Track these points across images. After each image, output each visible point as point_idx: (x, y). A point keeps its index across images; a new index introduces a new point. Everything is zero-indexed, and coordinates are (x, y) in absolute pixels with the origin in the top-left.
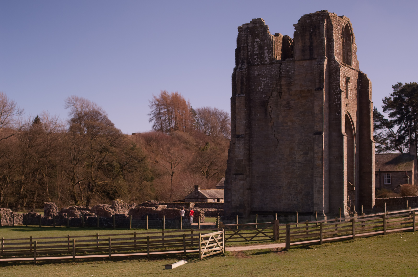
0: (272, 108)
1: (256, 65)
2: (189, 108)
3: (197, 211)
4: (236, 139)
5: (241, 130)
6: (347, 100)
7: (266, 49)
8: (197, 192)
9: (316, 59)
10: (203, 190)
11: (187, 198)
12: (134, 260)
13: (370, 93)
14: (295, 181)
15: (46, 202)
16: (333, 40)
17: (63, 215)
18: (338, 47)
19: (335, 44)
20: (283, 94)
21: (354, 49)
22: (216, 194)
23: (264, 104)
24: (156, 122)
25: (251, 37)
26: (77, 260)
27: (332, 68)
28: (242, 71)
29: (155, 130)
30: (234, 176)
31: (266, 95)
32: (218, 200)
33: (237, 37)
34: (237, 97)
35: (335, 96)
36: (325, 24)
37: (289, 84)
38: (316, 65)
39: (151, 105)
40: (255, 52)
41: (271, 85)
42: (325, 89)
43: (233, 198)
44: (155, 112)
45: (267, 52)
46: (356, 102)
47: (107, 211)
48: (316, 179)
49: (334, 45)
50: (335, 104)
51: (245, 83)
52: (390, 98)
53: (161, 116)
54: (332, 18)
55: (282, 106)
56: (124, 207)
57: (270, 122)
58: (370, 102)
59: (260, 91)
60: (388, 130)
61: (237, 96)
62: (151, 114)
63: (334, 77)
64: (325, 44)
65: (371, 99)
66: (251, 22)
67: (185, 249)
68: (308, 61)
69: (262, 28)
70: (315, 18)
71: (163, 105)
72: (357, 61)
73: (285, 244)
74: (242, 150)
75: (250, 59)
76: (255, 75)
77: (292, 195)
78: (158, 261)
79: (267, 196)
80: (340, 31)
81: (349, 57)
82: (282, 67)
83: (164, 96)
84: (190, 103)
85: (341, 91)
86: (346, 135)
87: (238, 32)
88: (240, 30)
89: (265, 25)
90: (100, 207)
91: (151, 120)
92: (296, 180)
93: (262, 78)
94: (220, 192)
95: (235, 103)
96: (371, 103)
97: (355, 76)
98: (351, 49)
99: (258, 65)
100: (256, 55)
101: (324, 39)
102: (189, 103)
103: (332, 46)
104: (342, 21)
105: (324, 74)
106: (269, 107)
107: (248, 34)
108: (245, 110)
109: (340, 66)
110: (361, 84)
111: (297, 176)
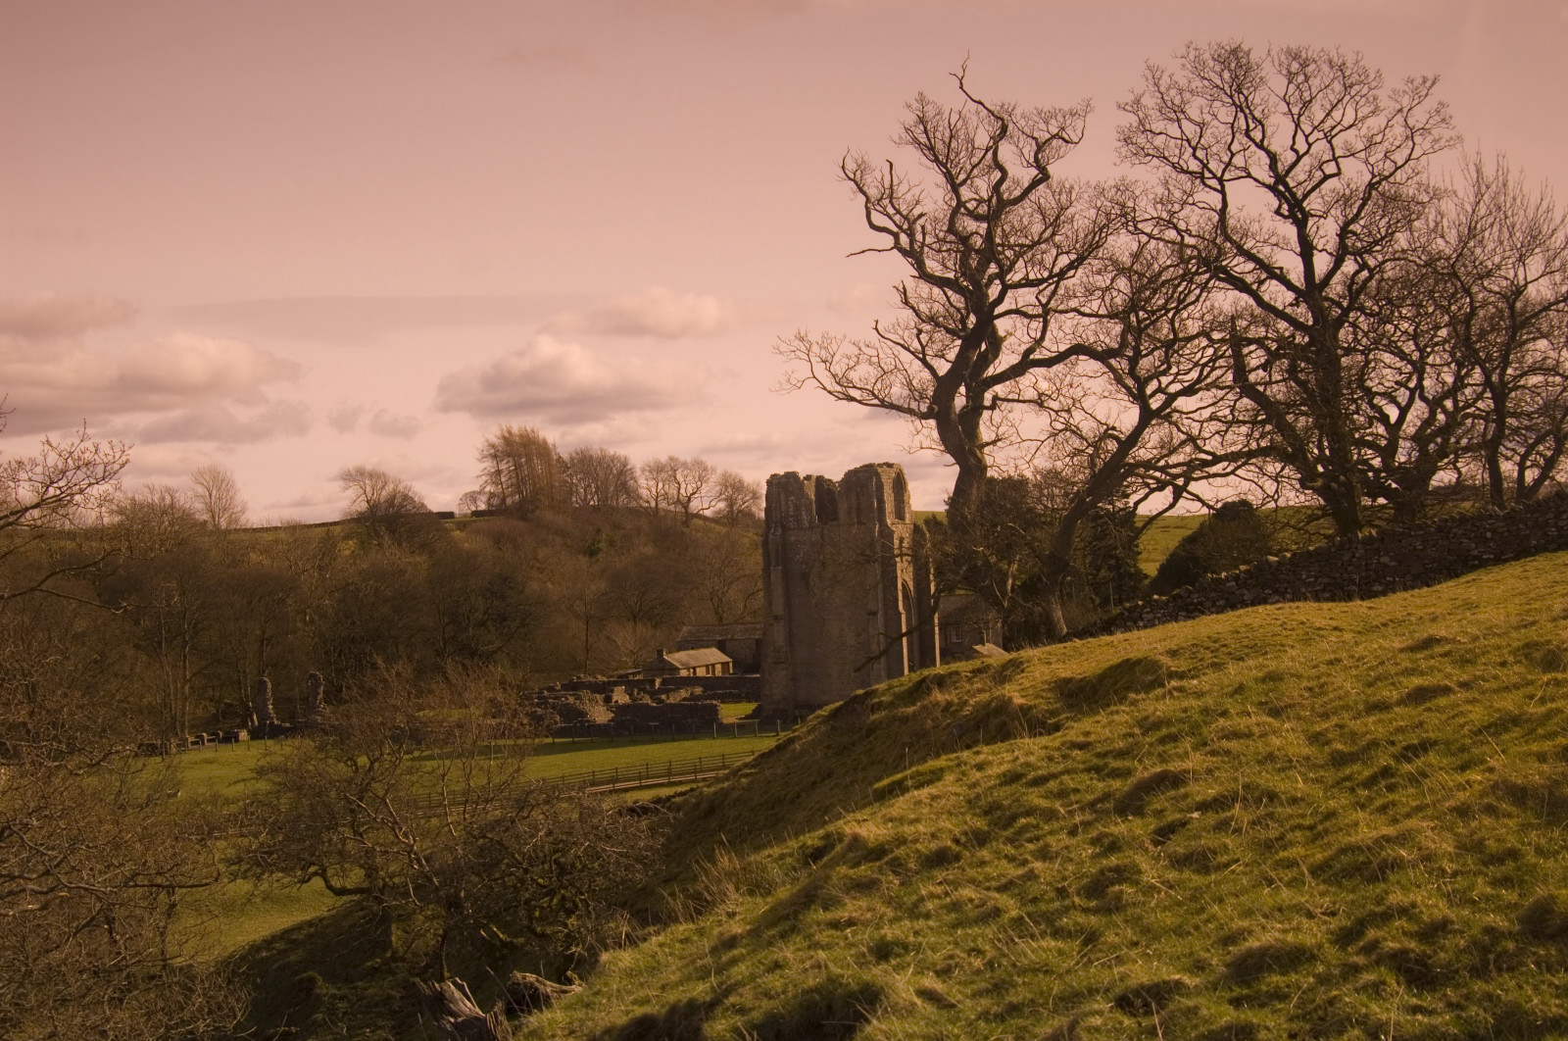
0: (815, 582)
1: (792, 529)
2: (554, 457)
4: (774, 620)
5: (779, 608)
6: (902, 566)
7: (804, 510)
8: (661, 660)
9: (865, 523)
10: (670, 656)
11: (646, 670)
16: (884, 500)
18: (889, 505)
20: (827, 565)
21: (907, 496)
24: (493, 490)
25: (784, 494)
27: (884, 533)
28: (776, 537)
29: (493, 504)
30: (774, 665)
31: (807, 565)
36: (873, 481)
38: (866, 531)
39: (480, 457)
40: (790, 514)
41: (812, 554)
44: (489, 470)
45: (805, 514)
46: (911, 561)
49: (885, 505)
51: (780, 552)
53: (502, 477)
54: (881, 470)
55: (826, 580)
57: (813, 598)
59: (799, 561)
61: (772, 568)
63: (887, 543)
64: (876, 506)
66: (783, 474)
69: (797, 484)
70: (861, 474)
71: (503, 455)
72: (911, 508)
74: (782, 633)
75: (783, 521)
76: (792, 541)
80: (891, 485)
81: (901, 509)
82: (824, 532)
84: (555, 447)
87: (768, 484)
88: (771, 481)
93: (801, 546)
95: (770, 577)
97: (909, 531)
98: (903, 498)
99: (795, 529)
100: (791, 517)
101: (874, 501)
103: (883, 507)
104: (892, 470)
106: (811, 581)
107: (779, 490)
108: (783, 585)
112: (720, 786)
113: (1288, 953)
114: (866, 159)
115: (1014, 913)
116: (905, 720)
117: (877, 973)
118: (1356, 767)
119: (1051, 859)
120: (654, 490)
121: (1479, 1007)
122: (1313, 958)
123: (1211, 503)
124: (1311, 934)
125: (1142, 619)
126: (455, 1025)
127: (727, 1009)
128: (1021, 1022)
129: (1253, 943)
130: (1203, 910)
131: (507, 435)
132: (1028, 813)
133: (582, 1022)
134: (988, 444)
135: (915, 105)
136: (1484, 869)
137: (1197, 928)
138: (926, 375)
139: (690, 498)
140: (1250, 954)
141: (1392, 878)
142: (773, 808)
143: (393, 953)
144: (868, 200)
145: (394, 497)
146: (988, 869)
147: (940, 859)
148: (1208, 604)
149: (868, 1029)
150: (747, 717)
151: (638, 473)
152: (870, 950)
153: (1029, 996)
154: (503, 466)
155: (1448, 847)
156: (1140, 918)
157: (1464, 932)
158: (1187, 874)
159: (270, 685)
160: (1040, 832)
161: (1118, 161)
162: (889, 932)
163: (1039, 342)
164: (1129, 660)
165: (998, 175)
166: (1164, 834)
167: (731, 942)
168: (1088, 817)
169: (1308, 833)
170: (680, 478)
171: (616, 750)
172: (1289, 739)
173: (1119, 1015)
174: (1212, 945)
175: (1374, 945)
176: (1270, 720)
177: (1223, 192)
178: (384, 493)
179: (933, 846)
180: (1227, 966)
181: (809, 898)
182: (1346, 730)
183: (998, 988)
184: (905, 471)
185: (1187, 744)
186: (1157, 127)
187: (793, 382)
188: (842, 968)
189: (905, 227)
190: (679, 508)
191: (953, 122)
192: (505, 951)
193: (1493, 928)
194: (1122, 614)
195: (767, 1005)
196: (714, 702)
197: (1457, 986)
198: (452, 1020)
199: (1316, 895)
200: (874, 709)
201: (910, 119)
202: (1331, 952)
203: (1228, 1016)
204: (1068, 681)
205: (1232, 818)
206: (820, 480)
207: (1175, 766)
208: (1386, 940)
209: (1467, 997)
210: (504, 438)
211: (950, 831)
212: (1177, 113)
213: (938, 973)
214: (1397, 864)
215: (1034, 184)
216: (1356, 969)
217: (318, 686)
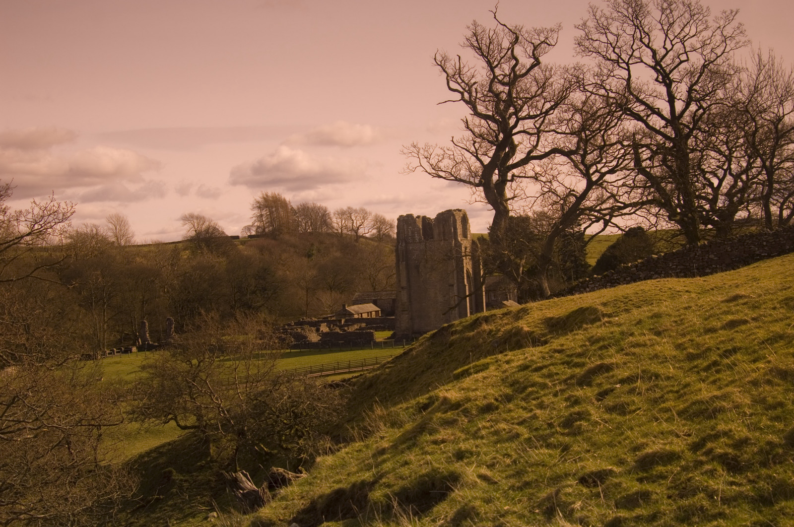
2: (290, 208)
4: (401, 288)
5: (404, 283)
6: (466, 261)
9: (447, 239)
10: (349, 307)
11: (337, 315)
16: (457, 228)
18: (460, 230)
20: (428, 261)
23: (417, 267)
24: (259, 225)
25: (406, 224)
27: (457, 245)
28: (402, 247)
29: (259, 232)
30: (402, 312)
31: (418, 261)
35: (460, 262)
36: (451, 218)
38: (448, 244)
39: (252, 208)
41: (421, 255)
43: (402, 325)
44: (257, 215)
45: (417, 235)
49: (457, 231)
51: (405, 255)
53: (263, 218)
54: (455, 213)
55: (428, 269)
57: (421, 278)
59: (414, 259)
63: (458, 249)
64: (453, 231)
66: (405, 215)
68: (443, 241)
69: (412, 220)
70: (445, 215)
71: (264, 207)
75: (406, 239)
76: (410, 249)
80: (460, 221)
81: (466, 232)
84: (290, 202)
86: (467, 284)
88: (399, 219)
93: (415, 252)
95: (399, 267)
97: (470, 244)
98: (467, 227)
100: (410, 237)
101: (452, 228)
104: (461, 212)
105: (453, 249)
106: (420, 269)
107: (403, 223)
108: (406, 271)
109: (461, 242)
112: (375, 373)
113: (667, 455)
114: (446, 54)
115: (526, 436)
116: (469, 339)
117: (457, 466)
118: (699, 361)
119: (545, 408)
120: (340, 224)
121: (765, 482)
122: (679, 458)
123: (623, 228)
124: (678, 445)
125: (588, 287)
126: (243, 494)
127: (381, 485)
128: (531, 491)
129: (649, 450)
130: (622, 433)
131: (265, 196)
132: (533, 385)
133: (308, 492)
134: (509, 199)
135: (472, 27)
136: (766, 412)
137: (620, 443)
138: (478, 164)
139: (358, 228)
140: (647, 456)
141: (720, 417)
142: (402, 384)
143: (211, 458)
144: (448, 76)
145: (209, 229)
146: (512, 414)
147: (488, 409)
148: (622, 279)
149: (453, 495)
150: (388, 338)
151: (332, 215)
152: (454, 455)
153: (535, 477)
154: (264, 212)
155: (748, 401)
156: (591, 438)
157: (756, 444)
158: (614, 416)
159: (147, 324)
160: (539, 395)
161: (575, 55)
162: (463, 446)
163: (535, 147)
164: (582, 308)
165: (514, 62)
166: (602, 395)
167: (383, 452)
168: (563, 387)
169: (676, 395)
170: (353, 218)
171: (322, 355)
172: (665, 347)
173: (581, 487)
174: (628, 451)
175: (711, 451)
176: (655, 337)
177: (628, 70)
178: (204, 227)
179: (485, 402)
180: (636, 462)
181: (421, 429)
182: (694, 342)
183: (519, 474)
184: (467, 213)
185: (612, 351)
186: (595, 37)
187: (411, 168)
188: (439, 464)
189: (467, 89)
190: (353, 233)
191: (491, 35)
192: (267, 457)
193: (771, 442)
194: (578, 285)
195: (401, 483)
196: (372, 331)
197: (753, 472)
198: (241, 492)
199: (680, 426)
200: (453, 333)
201: (469, 34)
202: (689, 455)
203: (636, 487)
204: (551, 319)
205: (636, 387)
206: (424, 218)
207: (607, 361)
208: (717, 448)
209: (758, 477)
210: (264, 198)
211: (493, 395)
212: (605, 30)
213: (488, 467)
214: (722, 410)
215: (532, 67)
216: (702, 463)
217: (171, 324)
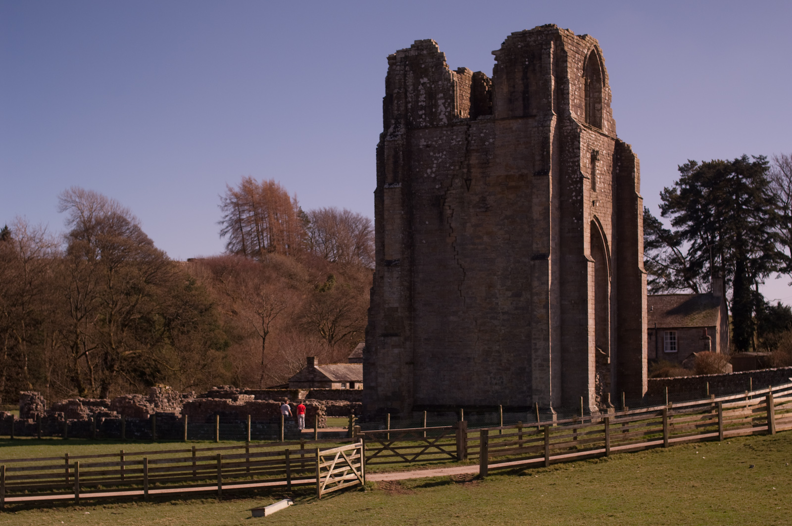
0: (453, 210)
1: (421, 128)
2: (295, 210)
3: (311, 405)
4: (386, 268)
5: (394, 252)
6: (594, 193)
7: (441, 98)
8: (311, 369)
9: (535, 116)
10: (323, 366)
11: (293, 382)
12: (193, 500)
13: (636, 181)
14: (498, 347)
15: (24, 391)
16: (568, 80)
17: (56, 416)
18: (576, 93)
19: (570, 88)
20: (473, 183)
21: (607, 98)
22: (348, 373)
23: (438, 202)
24: (232, 236)
25: (412, 75)
26: (83, 501)
27: (565, 134)
28: (396, 139)
29: (232, 251)
30: (382, 338)
31: (441, 184)
32: (352, 384)
33: (386, 75)
34: (386, 189)
35: (572, 187)
36: (552, 50)
37: (485, 163)
38: (535, 127)
39: (223, 205)
40: (420, 104)
41: (451, 165)
42: (552, 173)
43: (380, 380)
44: (231, 218)
45: (443, 103)
46: (610, 199)
47: (141, 407)
48: (536, 344)
49: (568, 89)
50: (570, 201)
51: (401, 162)
52: (675, 190)
53: (242, 225)
54: (565, 39)
55: (471, 206)
56: (173, 399)
57: (450, 236)
58: (637, 196)
59: (429, 177)
60: (669, 249)
61: (386, 186)
62: (223, 222)
63: (568, 150)
64: (553, 87)
65: (639, 193)
66: (412, 46)
67: (288, 479)
68: (520, 121)
69: (433, 59)
70: (533, 39)
71: (245, 204)
72: (613, 120)
73: (478, 466)
74: (397, 289)
75: (410, 116)
76: (421, 147)
77: (492, 375)
78: (238, 501)
79: (444, 376)
80: (580, 64)
81: (597, 112)
82: (471, 132)
83: (248, 187)
84: (297, 201)
85: (582, 177)
86: (593, 260)
87: (388, 66)
88: (392, 61)
89: (439, 51)
90: (127, 400)
91: (223, 233)
92: (499, 345)
93: (435, 153)
94: (355, 369)
95: (383, 201)
96: (639, 199)
97: (608, 148)
98: (600, 98)
99: (426, 127)
100: (421, 110)
101: (551, 79)
102: (295, 200)
103: (565, 91)
104: (584, 45)
105: (551, 144)
106: (448, 208)
107: (406, 69)
108: (403, 212)
109: (580, 129)
110: (619, 164)
111: (500, 338)
131: (248, 185)
178: (101, 214)
